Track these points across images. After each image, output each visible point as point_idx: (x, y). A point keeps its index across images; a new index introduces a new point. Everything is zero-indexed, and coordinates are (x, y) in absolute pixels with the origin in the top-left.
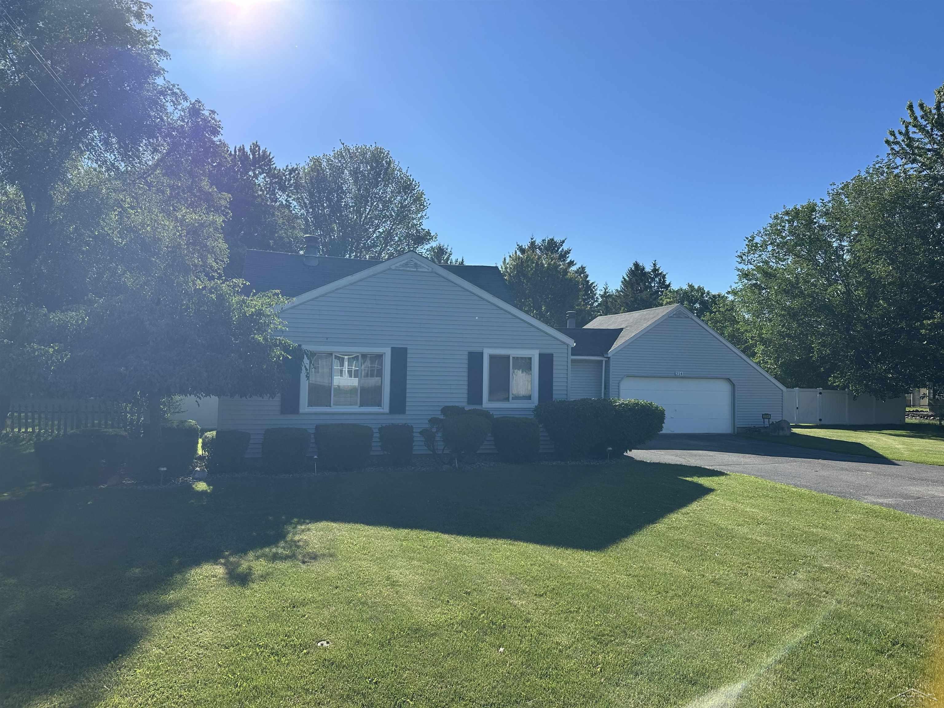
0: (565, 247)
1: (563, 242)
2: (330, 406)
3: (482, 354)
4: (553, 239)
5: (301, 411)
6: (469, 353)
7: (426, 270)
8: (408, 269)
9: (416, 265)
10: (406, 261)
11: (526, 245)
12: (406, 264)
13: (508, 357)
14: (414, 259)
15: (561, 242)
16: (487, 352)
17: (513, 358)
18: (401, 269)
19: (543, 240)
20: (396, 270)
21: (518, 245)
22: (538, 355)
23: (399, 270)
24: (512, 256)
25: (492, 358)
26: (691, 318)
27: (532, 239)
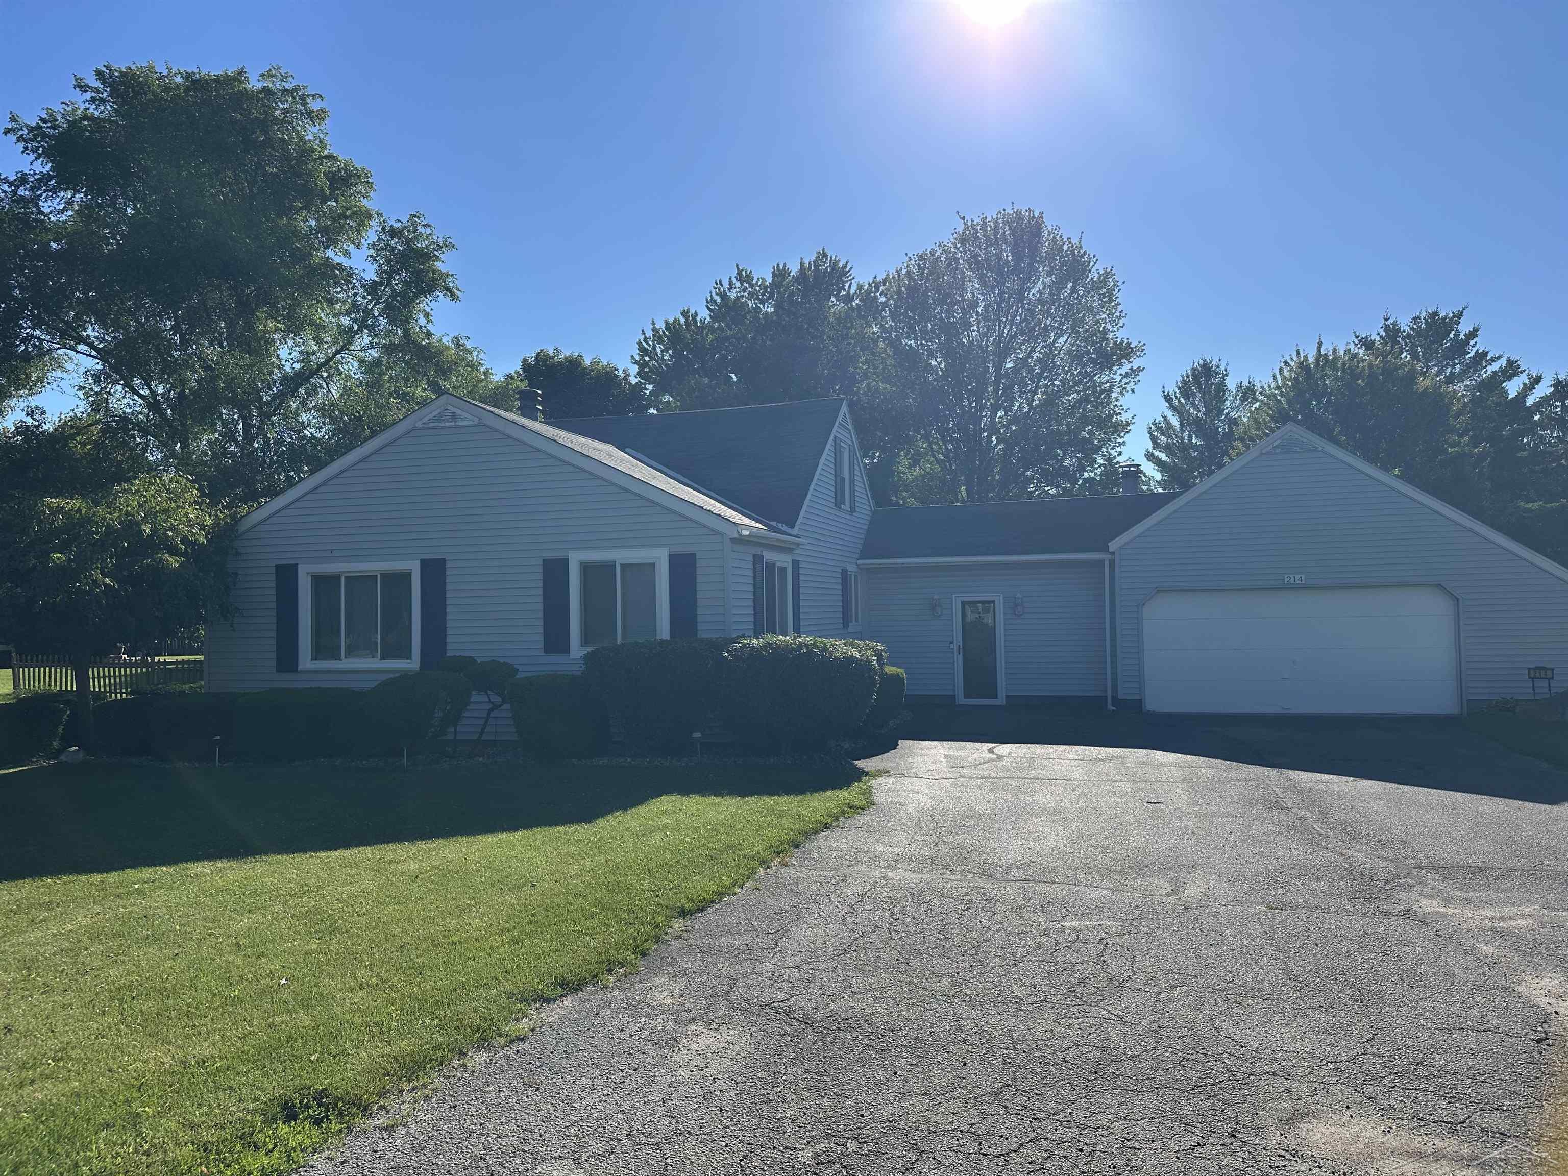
0: (1464, 328)
1: (1461, 314)
2: (341, 660)
3: (565, 563)
4: (1436, 314)
5: (300, 667)
6: (544, 560)
7: (471, 423)
8: (443, 424)
9: (454, 417)
10: (439, 411)
11: (1375, 333)
12: (439, 418)
13: (611, 566)
14: (450, 407)
15: (1454, 316)
16: (575, 560)
17: (622, 565)
18: (431, 425)
19: (1414, 319)
20: (423, 429)
21: (1357, 337)
22: (667, 559)
23: (429, 428)
24: (1289, 361)
25: (586, 568)
26: (1325, 453)
27: (1386, 320)
